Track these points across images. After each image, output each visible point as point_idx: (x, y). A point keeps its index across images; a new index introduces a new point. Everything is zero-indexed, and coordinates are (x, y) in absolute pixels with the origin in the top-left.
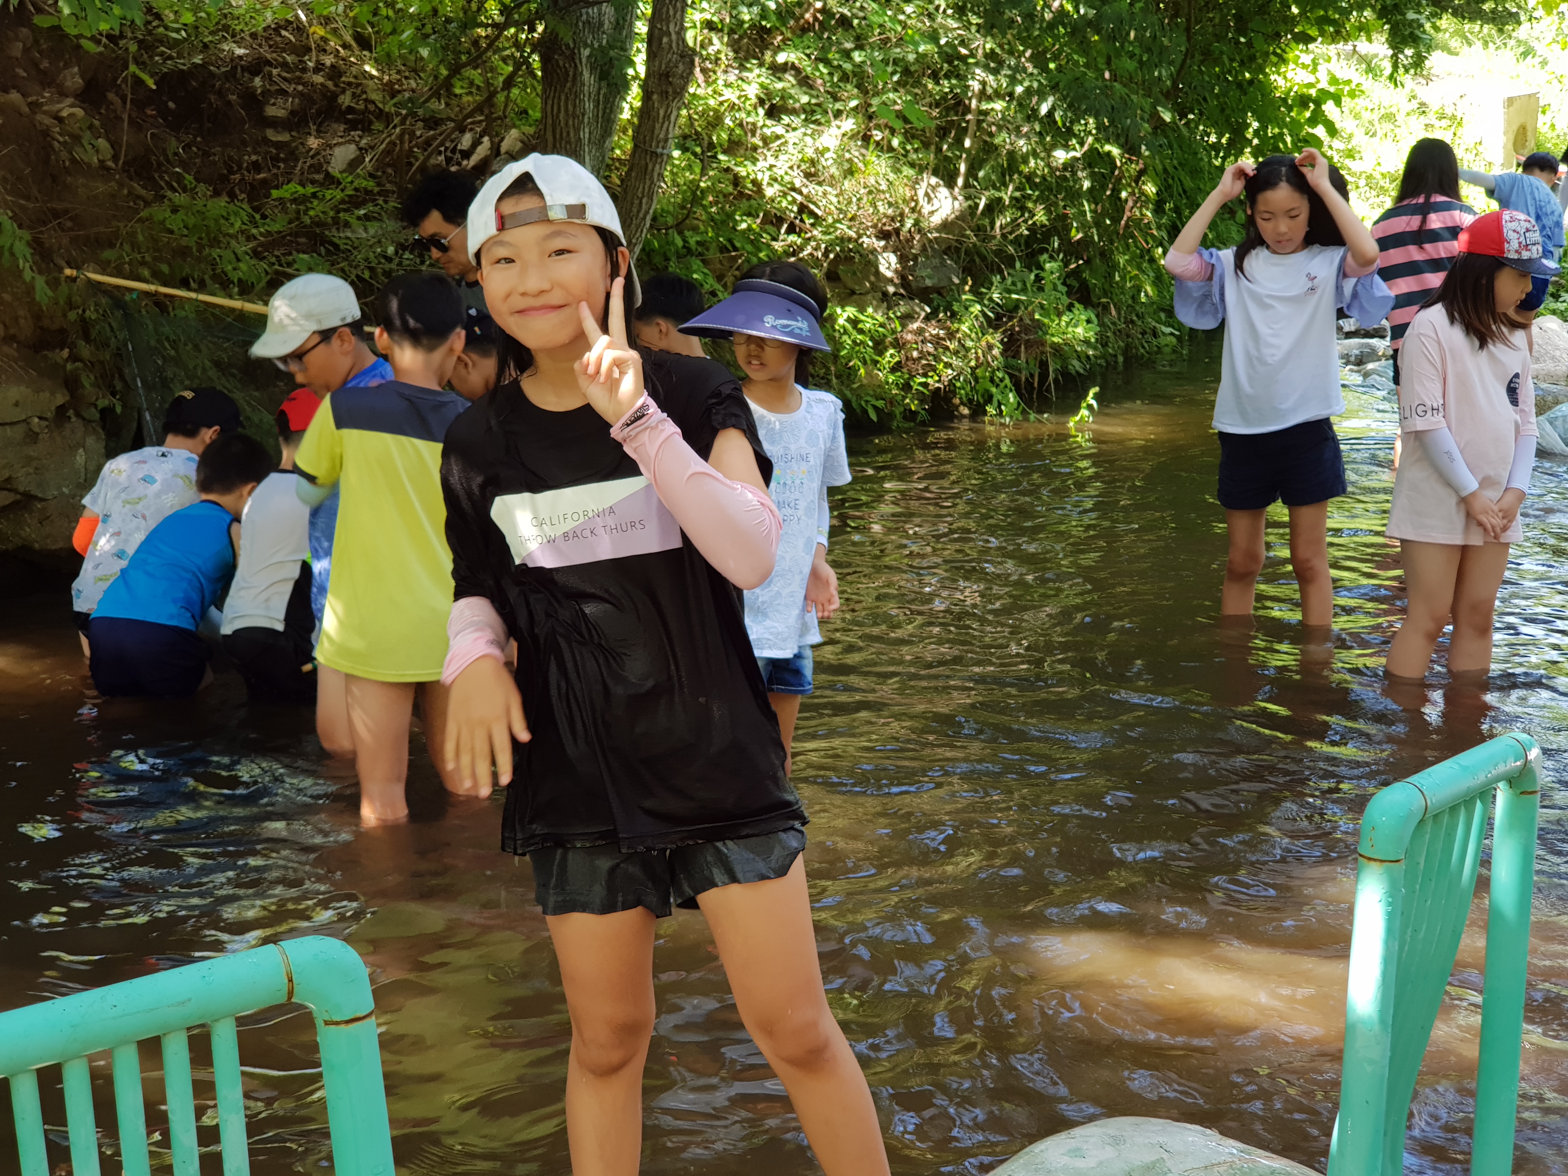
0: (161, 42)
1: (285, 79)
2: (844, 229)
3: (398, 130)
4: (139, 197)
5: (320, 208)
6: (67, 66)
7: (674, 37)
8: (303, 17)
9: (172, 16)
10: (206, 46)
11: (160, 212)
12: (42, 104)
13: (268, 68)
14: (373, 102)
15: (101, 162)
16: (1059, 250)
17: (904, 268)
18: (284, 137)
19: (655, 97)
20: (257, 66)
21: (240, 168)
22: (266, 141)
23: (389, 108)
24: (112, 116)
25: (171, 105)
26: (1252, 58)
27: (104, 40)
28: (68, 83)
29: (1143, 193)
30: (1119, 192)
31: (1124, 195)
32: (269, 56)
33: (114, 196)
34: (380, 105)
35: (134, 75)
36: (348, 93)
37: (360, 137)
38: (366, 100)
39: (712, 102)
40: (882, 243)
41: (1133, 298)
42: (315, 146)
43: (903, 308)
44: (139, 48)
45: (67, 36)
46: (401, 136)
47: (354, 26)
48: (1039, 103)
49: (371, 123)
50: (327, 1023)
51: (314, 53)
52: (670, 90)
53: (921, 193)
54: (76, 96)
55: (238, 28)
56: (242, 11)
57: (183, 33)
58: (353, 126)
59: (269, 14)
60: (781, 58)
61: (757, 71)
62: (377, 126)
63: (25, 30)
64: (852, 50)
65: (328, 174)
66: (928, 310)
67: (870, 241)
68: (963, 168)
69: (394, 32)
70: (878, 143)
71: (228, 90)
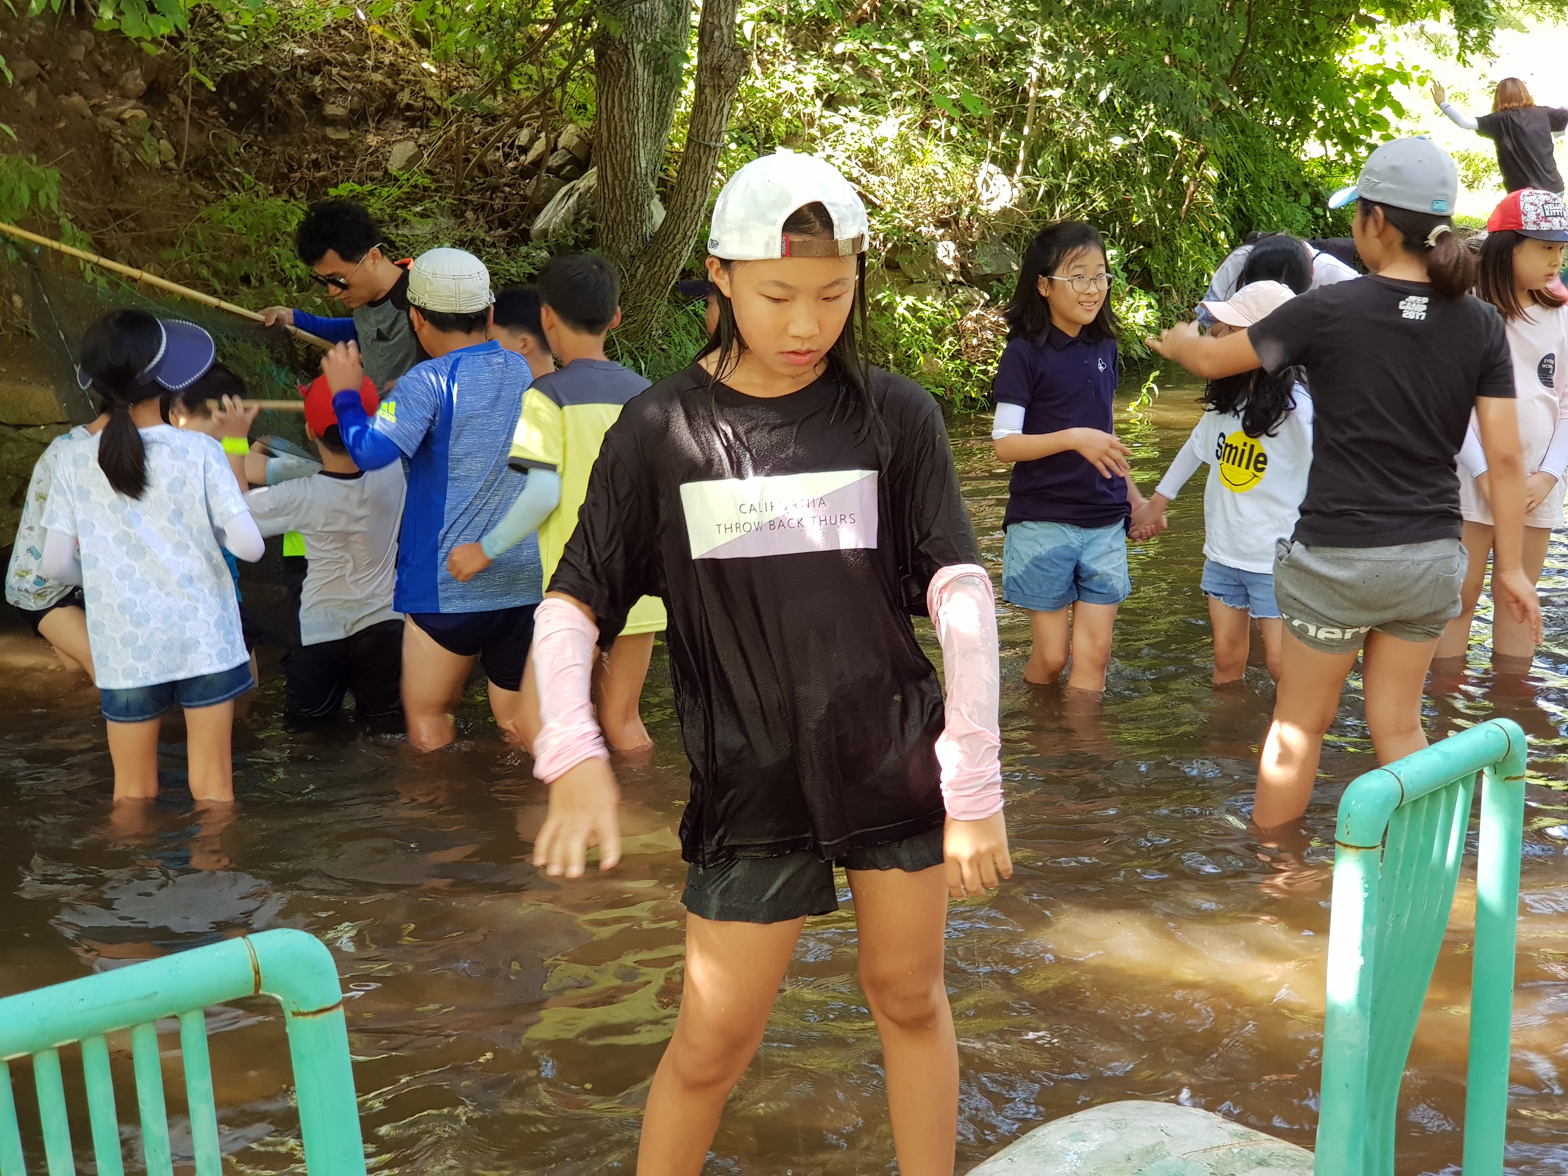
0: (222, 43)
1: (345, 78)
2: (902, 218)
3: (454, 128)
4: (200, 197)
5: (378, 206)
6: (129, 68)
7: (725, 30)
8: (362, 16)
9: (233, 17)
10: (266, 46)
11: (219, 212)
12: (104, 107)
13: (328, 67)
14: (432, 99)
15: (163, 163)
16: (1121, 235)
17: (963, 256)
18: (345, 135)
19: (707, 91)
20: (316, 67)
21: (300, 167)
22: (326, 139)
23: (447, 105)
24: (174, 117)
25: (233, 105)
26: (1317, 40)
27: (166, 42)
28: (131, 86)
29: (1204, 178)
30: (1182, 176)
31: (1185, 179)
32: (328, 56)
33: (176, 197)
34: (439, 102)
35: (194, 78)
36: (407, 91)
37: (419, 134)
38: (424, 97)
39: (769, 95)
40: (941, 231)
41: (1196, 282)
42: (374, 143)
43: (961, 294)
44: (201, 51)
45: (126, 39)
46: (458, 132)
47: (412, 25)
48: (1098, 90)
49: (429, 120)
50: (295, 1014)
51: (373, 51)
52: (722, 83)
53: (979, 181)
54: (139, 98)
55: (298, 28)
56: (300, 12)
57: (244, 34)
58: (412, 122)
59: (328, 14)
60: (839, 49)
61: (814, 62)
62: (436, 122)
63: (86, 34)
64: (911, 40)
65: (386, 171)
66: (987, 297)
67: (927, 230)
68: (1022, 155)
69: (450, 30)
70: (937, 132)
71: (288, 89)
